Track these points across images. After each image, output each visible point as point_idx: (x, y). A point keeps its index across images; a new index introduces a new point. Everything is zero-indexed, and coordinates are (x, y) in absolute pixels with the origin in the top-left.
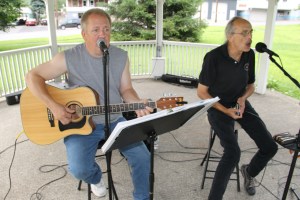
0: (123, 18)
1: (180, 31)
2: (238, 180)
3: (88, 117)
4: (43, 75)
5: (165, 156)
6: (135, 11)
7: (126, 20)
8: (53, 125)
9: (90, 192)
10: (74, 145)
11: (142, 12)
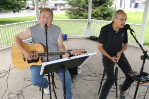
0: (75, 7)
1: (103, 14)
2: (117, 92)
3: (40, 57)
4: (21, 38)
5: (84, 77)
6: (81, 4)
7: (76, 8)
8: (25, 61)
9: (43, 92)
10: (34, 70)
11: (84, 4)
